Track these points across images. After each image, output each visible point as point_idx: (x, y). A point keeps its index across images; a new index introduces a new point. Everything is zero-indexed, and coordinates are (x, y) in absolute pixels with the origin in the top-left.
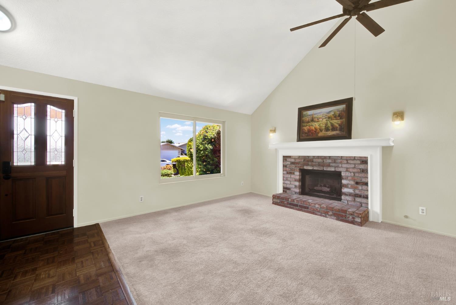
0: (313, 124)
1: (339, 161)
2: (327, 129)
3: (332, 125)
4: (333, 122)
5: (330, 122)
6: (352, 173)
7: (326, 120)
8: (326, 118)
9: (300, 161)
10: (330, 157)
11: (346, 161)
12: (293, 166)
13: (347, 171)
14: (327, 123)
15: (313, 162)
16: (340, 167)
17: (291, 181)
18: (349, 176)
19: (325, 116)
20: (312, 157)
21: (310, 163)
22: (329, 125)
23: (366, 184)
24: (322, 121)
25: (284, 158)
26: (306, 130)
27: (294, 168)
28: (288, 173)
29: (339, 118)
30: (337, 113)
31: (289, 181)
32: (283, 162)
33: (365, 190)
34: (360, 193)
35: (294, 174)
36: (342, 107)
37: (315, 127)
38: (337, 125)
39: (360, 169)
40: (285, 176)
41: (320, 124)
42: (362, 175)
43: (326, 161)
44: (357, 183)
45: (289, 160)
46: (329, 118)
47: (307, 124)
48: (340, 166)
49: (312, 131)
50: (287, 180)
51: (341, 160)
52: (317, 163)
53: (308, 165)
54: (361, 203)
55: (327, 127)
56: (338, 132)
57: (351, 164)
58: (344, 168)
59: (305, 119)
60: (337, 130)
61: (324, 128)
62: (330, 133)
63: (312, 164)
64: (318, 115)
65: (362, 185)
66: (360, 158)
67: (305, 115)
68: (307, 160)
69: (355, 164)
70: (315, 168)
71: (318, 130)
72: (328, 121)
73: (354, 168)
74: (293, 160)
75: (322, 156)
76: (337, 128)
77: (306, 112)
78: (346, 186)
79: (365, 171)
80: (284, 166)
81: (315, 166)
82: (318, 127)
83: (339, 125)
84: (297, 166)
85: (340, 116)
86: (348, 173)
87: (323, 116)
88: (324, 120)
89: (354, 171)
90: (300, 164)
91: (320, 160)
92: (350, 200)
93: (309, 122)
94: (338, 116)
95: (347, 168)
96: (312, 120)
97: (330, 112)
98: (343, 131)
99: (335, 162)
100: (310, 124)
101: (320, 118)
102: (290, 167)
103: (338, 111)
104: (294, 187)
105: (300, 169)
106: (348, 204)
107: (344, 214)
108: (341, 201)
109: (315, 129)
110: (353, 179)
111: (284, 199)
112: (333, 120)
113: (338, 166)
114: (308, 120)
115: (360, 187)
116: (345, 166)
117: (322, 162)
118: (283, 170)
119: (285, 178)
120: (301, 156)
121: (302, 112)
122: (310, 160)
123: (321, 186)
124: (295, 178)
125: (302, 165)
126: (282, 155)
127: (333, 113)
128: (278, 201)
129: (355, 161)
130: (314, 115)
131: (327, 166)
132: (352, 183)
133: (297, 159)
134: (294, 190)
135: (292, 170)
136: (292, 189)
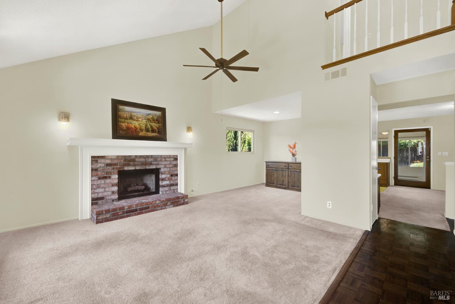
0: (132, 122)
1: (159, 159)
2: (147, 130)
3: (151, 127)
4: (152, 125)
5: (149, 124)
6: (169, 168)
7: (146, 121)
8: (145, 119)
9: (119, 161)
10: (152, 156)
11: (164, 159)
12: (109, 169)
13: (165, 167)
14: (147, 124)
15: (135, 161)
16: (160, 165)
17: (105, 188)
18: (166, 171)
19: (144, 117)
20: (134, 157)
21: (132, 163)
22: (149, 126)
23: (177, 175)
24: (141, 121)
25: (93, 159)
26: (125, 126)
27: (109, 170)
28: (100, 178)
29: (157, 122)
30: (155, 118)
31: (102, 188)
32: (92, 165)
33: (176, 180)
34: (173, 182)
35: (110, 177)
36: (158, 113)
37: (134, 126)
38: (156, 128)
39: (173, 165)
40: (96, 184)
41: (140, 123)
42: (174, 169)
43: (149, 160)
44: (172, 176)
45: (100, 160)
46: (148, 120)
47: (125, 121)
48: (160, 163)
49: (131, 129)
50: (98, 187)
51: (161, 159)
52: (140, 163)
53: (129, 165)
54: (174, 190)
55: (147, 128)
56: (157, 134)
57: (167, 161)
58: (163, 165)
59: (122, 114)
60: (155, 132)
61: (144, 128)
62: (150, 134)
63: (134, 164)
64: (137, 114)
65: (175, 176)
66: (173, 157)
67: (121, 109)
68: (129, 160)
69: (170, 161)
70: (138, 168)
71: (138, 129)
72: (148, 123)
73: (170, 164)
74: (108, 162)
75: (145, 156)
76: (156, 130)
77: (123, 107)
78: (163, 180)
79: (176, 166)
80: (92, 170)
81: (138, 165)
82: (138, 126)
84: (115, 168)
85: (157, 121)
86: (165, 169)
87: (142, 117)
88: (144, 121)
89: (170, 166)
90: (120, 165)
91: (143, 160)
92: (167, 190)
93: (126, 119)
94: (155, 120)
95: (165, 165)
96: (131, 118)
97: (149, 114)
98: (161, 134)
99: (156, 161)
100: (128, 121)
101: (139, 118)
102: (103, 170)
103: (155, 116)
104: (110, 194)
105: (118, 171)
106: (166, 193)
107: (178, 200)
108: (159, 193)
109: (135, 127)
110: (169, 173)
111: (117, 210)
112: (152, 123)
113: (159, 163)
114: (126, 117)
115: (173, 178)
116: (163, 163)
117: (145, 161)
118: (92, 176)
119: (95, 186)
120: (120, 156)
121: (116, 104)
122: (132, 160)
123: (135, 186)
124: (112, 182)
125: (121, 166)
126: (90, 155)
127: (151, 117)
128: (108, 216)
129: (170, 159)
130: (133, 113)
131: (149, 165)
132: (169, 176)
133: (114, 159)
134: (110, 198)
135: (106, 174)
136: (107, 198)
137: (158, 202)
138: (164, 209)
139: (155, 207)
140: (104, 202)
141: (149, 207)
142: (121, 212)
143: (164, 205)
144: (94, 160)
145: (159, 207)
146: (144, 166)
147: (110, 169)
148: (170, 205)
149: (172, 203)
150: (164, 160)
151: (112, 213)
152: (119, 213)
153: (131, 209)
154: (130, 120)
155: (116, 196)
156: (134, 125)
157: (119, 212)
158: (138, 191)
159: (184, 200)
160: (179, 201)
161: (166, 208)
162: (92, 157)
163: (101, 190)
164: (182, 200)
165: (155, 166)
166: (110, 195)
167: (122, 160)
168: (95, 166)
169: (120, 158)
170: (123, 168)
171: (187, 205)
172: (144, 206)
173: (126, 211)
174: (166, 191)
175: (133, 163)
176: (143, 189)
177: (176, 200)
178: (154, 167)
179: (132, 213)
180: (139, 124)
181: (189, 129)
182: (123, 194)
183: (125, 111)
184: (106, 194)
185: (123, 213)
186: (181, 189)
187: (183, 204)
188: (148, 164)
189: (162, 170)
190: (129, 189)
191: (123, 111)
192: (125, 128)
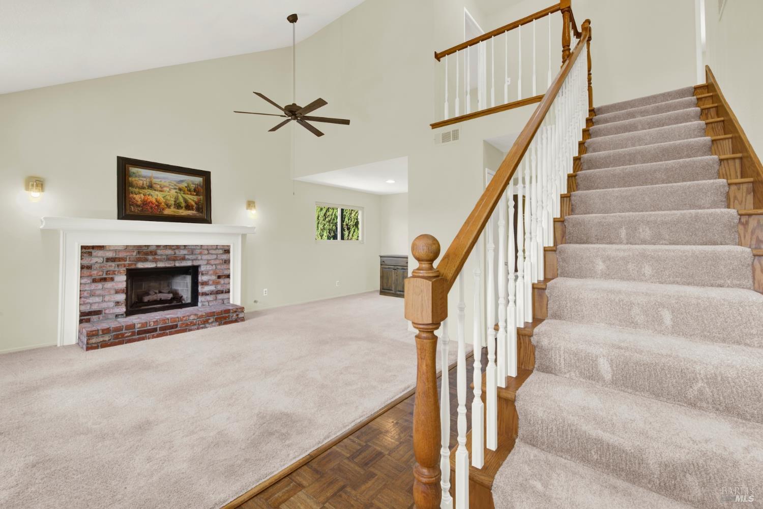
0: (152, 193)
1: (198, 251)
2: (178, 206)
3: (186, 201)
4: (187, 198)
5: (182, 196)
6: (214, 266)
7: (176, 192)
8: (175, 189)
9: (128, 254)
10: (185, 246)
13: (208, 264)
14: (178, 196)
15: (156, 254)
16: (199, 260)
17: (103, 296)
18: (210, 270)
19: (173, 185)
20: (155, 248)
21: (150, 257)
22: (181, 200)
23: (228, 276)
24: (168, 192)
25: (84, 250)
26: (139, 200)
27: (112, 269)
28: (94, 281)
29: (195, 194)
30: (192, 187)
31: (99, 296)
32: (82, 259)
33: (227, 284)
34: (222, 288)
35: (112, 279)
36: (198, 180)
37: (156, 199)
38: (193, 203)
39: (223, 260)
40: (87, 289)
41: (167, 195)
42: (225, 266)
43: (180, 252)
44: (219, 277)
45: (95, 253)
46: (180, 189)
47: (140, 191)
48: (200, 258)
49: (151, 204)
50: (92, 294)
51: (201, 251)
52: (164, 257)
53: (146, 260)
54: (223, 300)
55: (178, 202)
56: (194, 212)
57: (212, 254)
58: (205, 260)
59: (135, 180)
60: (192, 209)
61: (173, 203)
62: (183, 212)
63: (155, 258)
64: (161, 181)
65: (225, 278)
66: (222, 247)
67: (134, 173)
68: (144, 252)
69: (217, 254)
70: (161, 265)
71: (163, 204)
72: (179, 194)
73: (216, 259)
74: (110, 255)
75: (173, 246)
76: (192, 206)
77: (137, 169)
78: (205, 283)
79: (227, 262)
80: (82, 267)
81: (161, 260)
82: (162, 199)
83: (196, 203)
84: (121, 265)
85: (196, 191)
86: (209, 266)
87: (170, 185)
88: (173, 192)
89: (216, 263)
90: (130, 261)
91: (169, 252)
92: (211, 299)
93: (143, 188)
94: (192, 190)
95: (208, 260)
96: (151, 187)
97: (182, 181)
98: (202, 212)
99: (192, 254)
100: (146, 191)
101: (165, 186)
102: (101, 267)
103: (193, 184)
104: (112, 306)
105: (127, 269)
106: (209, 305)
107: (227, 315)
108: (197, 306)
109: (157, 201)
110: (215, 273)
111: (122, 330)
112: (187, 195)
113: (197, 257)
114: (141, 185)
115: (222, 281)
116: (205, 257)
117: (173, 253)
118: (81, 277)
119: (86, 292)
120: (131, 246)
121: (125, 165)
122: (151, 252)
123: (156, 293)
124: (116, 287)
125: (133, 261)
126: (79, 245)
127: (186, 185)
128: (106, 338)
129: (218, 250)
130: (154, 178)
131: (180, 260)
132: (214, 277)
133: (120, 251)
134: (111, 312)
135: (107, 274)
136: (107, 311)
137: (192, 317)
138: (202, 328)
139: (187, 325)
140: (101, 318)
141: (176, 326)
142: (130, 332)
143: (203, 322)
144: (85, 253)
145: (195, 325)
146: (171, 262)
147: (112, 266)
148: (212, 322)
149: (216, 320)
150: (206, 252)
151: (115, 333)
152: (126, 335)
153: (146, 328)
154: (149, 190)
155: (123, 309)
156: (156, 197)
157: (126, 333)
158: (161, 301)
159: (237, 315)
160: (229, 316)
161: (205, 327)
162: (82, 247)
163: (97, 299)
164: (235, 315)
165: (191, 261)
166: (113, 308)
167: (134, 252)
168: (87, 262)
169: (131, 248)
170: (135, 265)
171: (243, 323)
172: (169, 323)
173: (138, 331)
174: (208, 302)
175: (153, 257)
176: (169, 299)
177: (224, 315)
178: (189, 263)
179: (147, 335)
180: (164, 196)
181: (250, 204)
182: (135, 306)
183: (140, 176)
184: (104, 305)
185: (133, 334)
186: (235, 298)
187: (236, 321)
188: (178, 259)
189: (202, 269)
190: (146, 299)
191: (136, 176)
192: (139, 203)
